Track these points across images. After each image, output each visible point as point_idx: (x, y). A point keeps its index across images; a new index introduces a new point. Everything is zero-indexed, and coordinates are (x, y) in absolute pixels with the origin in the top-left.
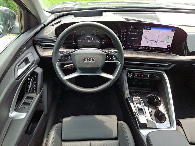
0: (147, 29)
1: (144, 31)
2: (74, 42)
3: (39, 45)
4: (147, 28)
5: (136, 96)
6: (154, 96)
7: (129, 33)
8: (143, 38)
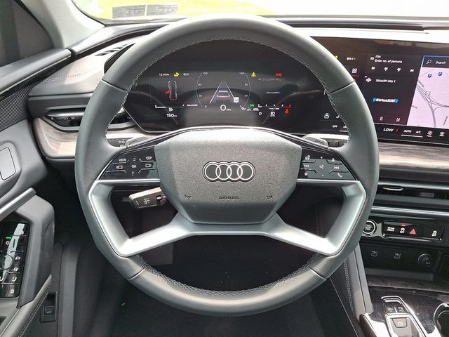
0: (433, 65)
1: (424, 71)
2: (171, 109)
3: (50, 118)
4: (434, 60)
5: (395, 307)
7: (369, 80)
8: (417, 99)
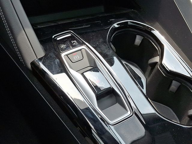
5: (68, 42)
6: (131, 26)
